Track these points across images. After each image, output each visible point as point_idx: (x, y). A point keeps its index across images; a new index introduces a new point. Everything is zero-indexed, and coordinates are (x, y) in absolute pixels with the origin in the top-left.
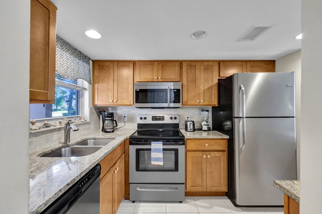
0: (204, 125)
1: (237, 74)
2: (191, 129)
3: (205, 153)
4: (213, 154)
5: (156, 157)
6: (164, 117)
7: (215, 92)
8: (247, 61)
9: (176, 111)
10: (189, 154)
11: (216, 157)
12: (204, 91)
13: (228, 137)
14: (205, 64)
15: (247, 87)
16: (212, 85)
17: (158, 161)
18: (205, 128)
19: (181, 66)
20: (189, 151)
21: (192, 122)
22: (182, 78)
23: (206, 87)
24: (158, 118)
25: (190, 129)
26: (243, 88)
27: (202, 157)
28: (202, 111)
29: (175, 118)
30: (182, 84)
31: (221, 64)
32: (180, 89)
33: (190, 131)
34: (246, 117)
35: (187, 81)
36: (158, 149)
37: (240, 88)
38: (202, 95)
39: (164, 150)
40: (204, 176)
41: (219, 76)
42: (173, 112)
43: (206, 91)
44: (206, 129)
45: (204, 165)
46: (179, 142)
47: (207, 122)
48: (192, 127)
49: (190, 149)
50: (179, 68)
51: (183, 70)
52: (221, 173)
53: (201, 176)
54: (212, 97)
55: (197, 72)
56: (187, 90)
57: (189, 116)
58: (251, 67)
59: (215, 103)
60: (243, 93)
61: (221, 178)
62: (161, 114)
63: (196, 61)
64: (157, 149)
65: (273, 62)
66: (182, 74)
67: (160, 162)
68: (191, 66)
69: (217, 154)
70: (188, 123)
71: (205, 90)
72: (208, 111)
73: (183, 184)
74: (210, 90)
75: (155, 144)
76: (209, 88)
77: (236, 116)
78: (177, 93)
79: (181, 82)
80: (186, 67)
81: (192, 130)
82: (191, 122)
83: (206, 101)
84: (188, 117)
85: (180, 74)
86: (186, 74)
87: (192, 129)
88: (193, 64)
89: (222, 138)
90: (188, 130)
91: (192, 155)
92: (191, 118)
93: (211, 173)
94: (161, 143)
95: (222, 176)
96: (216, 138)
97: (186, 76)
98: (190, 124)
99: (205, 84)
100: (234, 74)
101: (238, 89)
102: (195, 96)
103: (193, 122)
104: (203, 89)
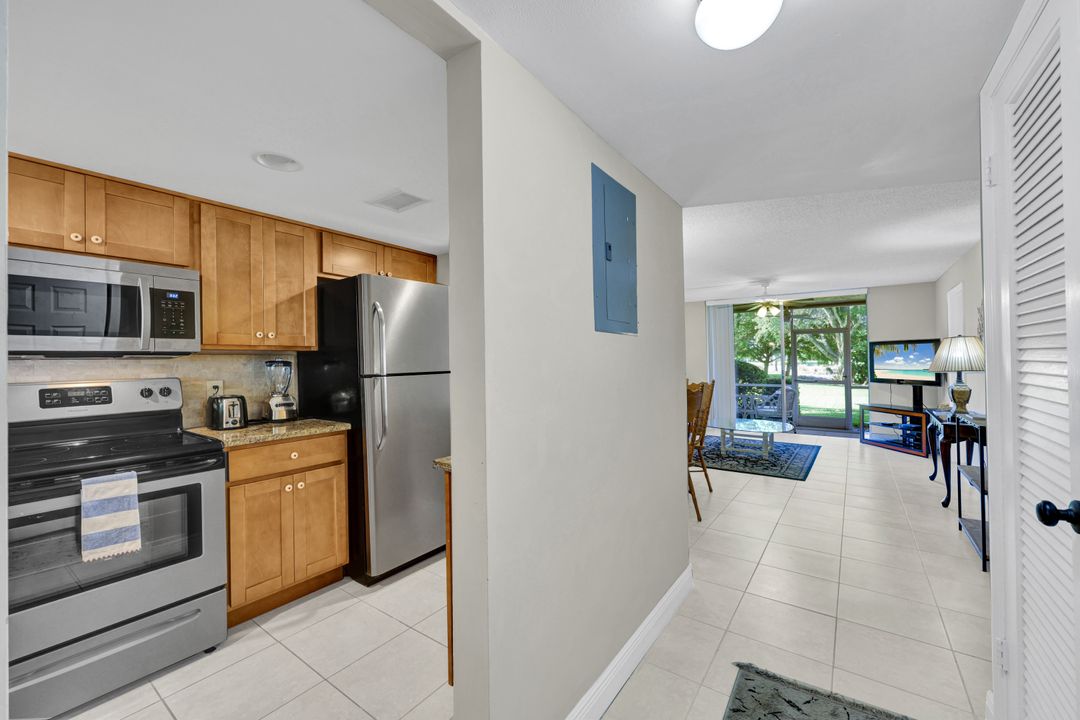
0: (277, 406)
1: (368, 276)
2: (234, 422)
3: (289, 478)
4: (310, 476)
5: (108, 528)
6: (108, 389)
7: (309, 312)
8: (385, 246)
9: (163, 366)
10: (237, 494)
11: (319, 482)
12: (277, 306)
13: (348, 426)
14: (281, 228)
15: (387, 308)
16: (302, 294)
17: (116, 543)
18: (280, 413)
19: (195, 216)
20: (238, 483)
21: (238, 397)
22: (197, 256)
23: (284, 296)
24: (77, 398)
25: (231, 420)
26: (380, 310)
27: (281, 492)
28: (271, 366)
29: (166, 392)
30: (201, 277)
31: (325, 238)
32: (192, 294)
33: (232, 426)
34: (388, 375)
35: (220, 268)
36: (116, 498)
37: (375, 309)
38: (272, 318)
39: (142, 498)
40: (288, 543)
41: (321, 270)
42: (150, 373)
43: (283, 306)
44: (284, 417)
45: (287, 515)
46: (203, 460)
47: (286, 396)
48: (238, 415)
49: (242, 477)
50: (186, 223)
51: (203, 230)
52: (332, 519)
53: (278, 546)
54: (302, 326)
55: (255, 246)
56: (221, 297)
57: (220, 384)
58: (394, 260)
59: (310, 341)
60: (380, 321)
61: (332, 535)
62: (87, 380)
63: (252, 214)
64: (110, 500)
65: (432, 260)
66: (196, 243)
67: (127, 543)
68: (233, 224)
69: (322, 474)
70: (225, 403)
71: (281, 303)
72: (287, 364)
73: (221, 587)
74: (296, 305)
75: (102, 485)
76: (292, 300)
77: (367, 372)
78: (179, 305)
79: (194, 268)
80: (214, 224)
81: (238, 425)
82: (236, 400)
83: (282, 334)
84: (216, 387)
85: (192, 243)
86: (215, 248)
87: (240, 422)
88: (236, 218)
89: (335, 430)
90: (225, 427)
91: (248, 494)
92: (229, 388)
93: (308, 529)
94: (131, 477)
95: (336, 527)
96: (318, 432)
97: (214, 253)
98: (233, 405)
99: (280, 285)
100: (360, 275)
101: (371, 311)
102: (247, 320)
103: (242, 399)
104: (275, 301)
